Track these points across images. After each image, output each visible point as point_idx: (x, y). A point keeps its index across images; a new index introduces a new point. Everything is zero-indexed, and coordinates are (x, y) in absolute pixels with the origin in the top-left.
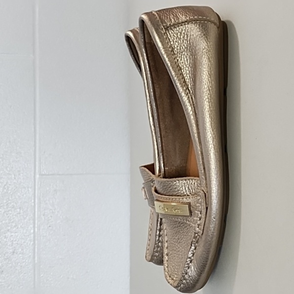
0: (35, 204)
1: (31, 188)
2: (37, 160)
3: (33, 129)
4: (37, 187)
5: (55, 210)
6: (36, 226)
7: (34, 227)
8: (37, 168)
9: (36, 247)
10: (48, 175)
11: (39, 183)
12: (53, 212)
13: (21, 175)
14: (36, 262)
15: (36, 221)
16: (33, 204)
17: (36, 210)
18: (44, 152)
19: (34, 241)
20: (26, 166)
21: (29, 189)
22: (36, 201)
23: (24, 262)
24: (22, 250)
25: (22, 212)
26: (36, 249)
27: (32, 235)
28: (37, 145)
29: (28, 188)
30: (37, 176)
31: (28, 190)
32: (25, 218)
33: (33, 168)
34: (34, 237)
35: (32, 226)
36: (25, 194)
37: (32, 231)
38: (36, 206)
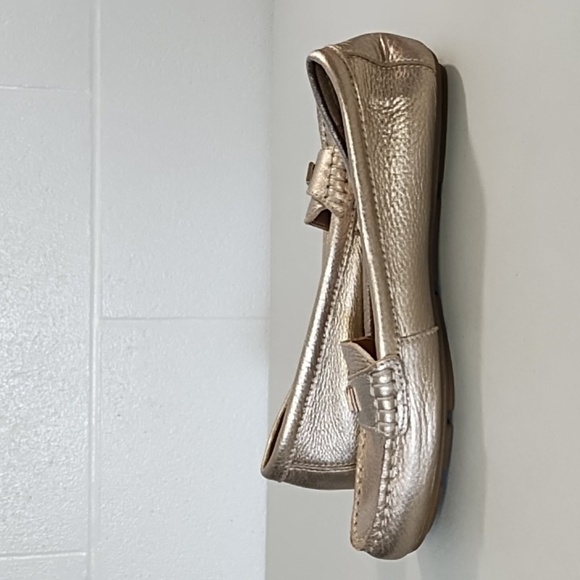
0: (91, 374)
1: (84, 342)
2: (96, 290)
3: (88, 232)
4: (94, 342)
5: (128, 384)
6: (94, 413)
7: (90, 415)
8: (95, 305)
9: (93, 452)
10: (117, 319)
11: (100, 334)
12: (124, 388)
13: (66, 318)
14: (93, 480)
15: (94, 405)
16: (88, 373)
17: (94, 384)
18: (109, 276)
19: (90, 442)
20: (76, 302)
21: (81, 345)
22: (94, 366)
23: (70, 481)
24: (67, 458)
25: (66, 387)
26: (93, 457)
27: (86, 432)
28: (97, 262)
29: (79, 342)
30: (96, 321)
31: (80, 348)
32: (72, 400)
33: (87, 307)
34: (90, 434)
35: (85, 414)
36: (73, 354)
37: (86, 423)
38: (94, 375)
